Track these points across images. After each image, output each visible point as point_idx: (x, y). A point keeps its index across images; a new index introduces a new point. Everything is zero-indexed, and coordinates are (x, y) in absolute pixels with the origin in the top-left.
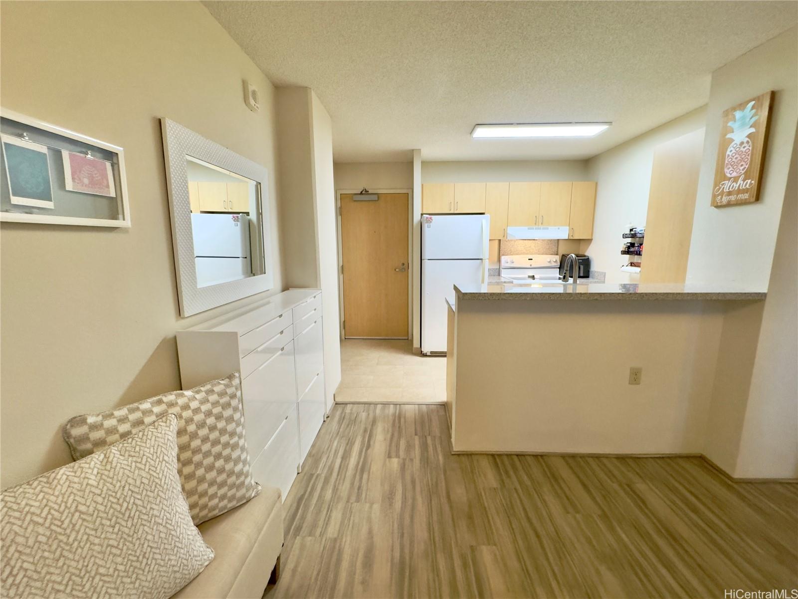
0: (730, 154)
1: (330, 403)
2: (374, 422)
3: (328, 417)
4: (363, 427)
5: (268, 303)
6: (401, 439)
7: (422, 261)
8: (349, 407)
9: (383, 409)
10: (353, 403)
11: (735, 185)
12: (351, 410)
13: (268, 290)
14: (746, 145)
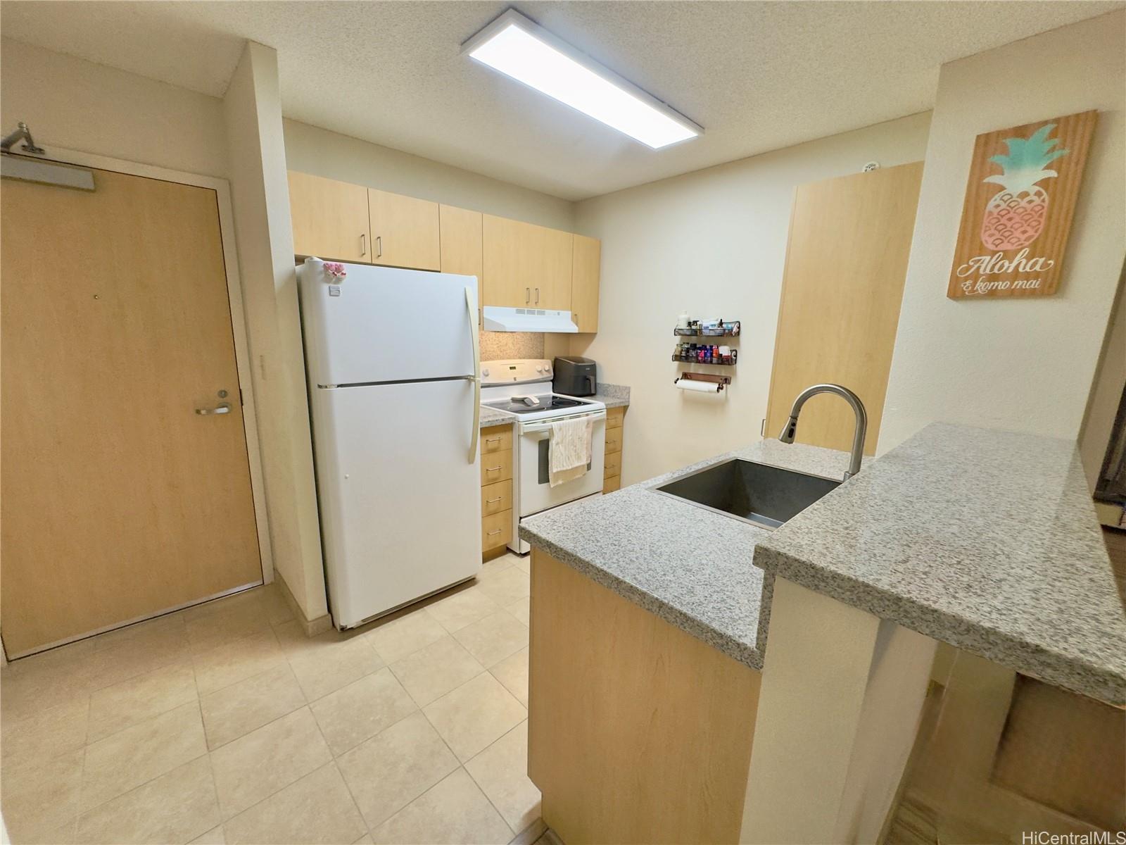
7: (314, 389)
11: (1007, 264)
14: (1035, 198)
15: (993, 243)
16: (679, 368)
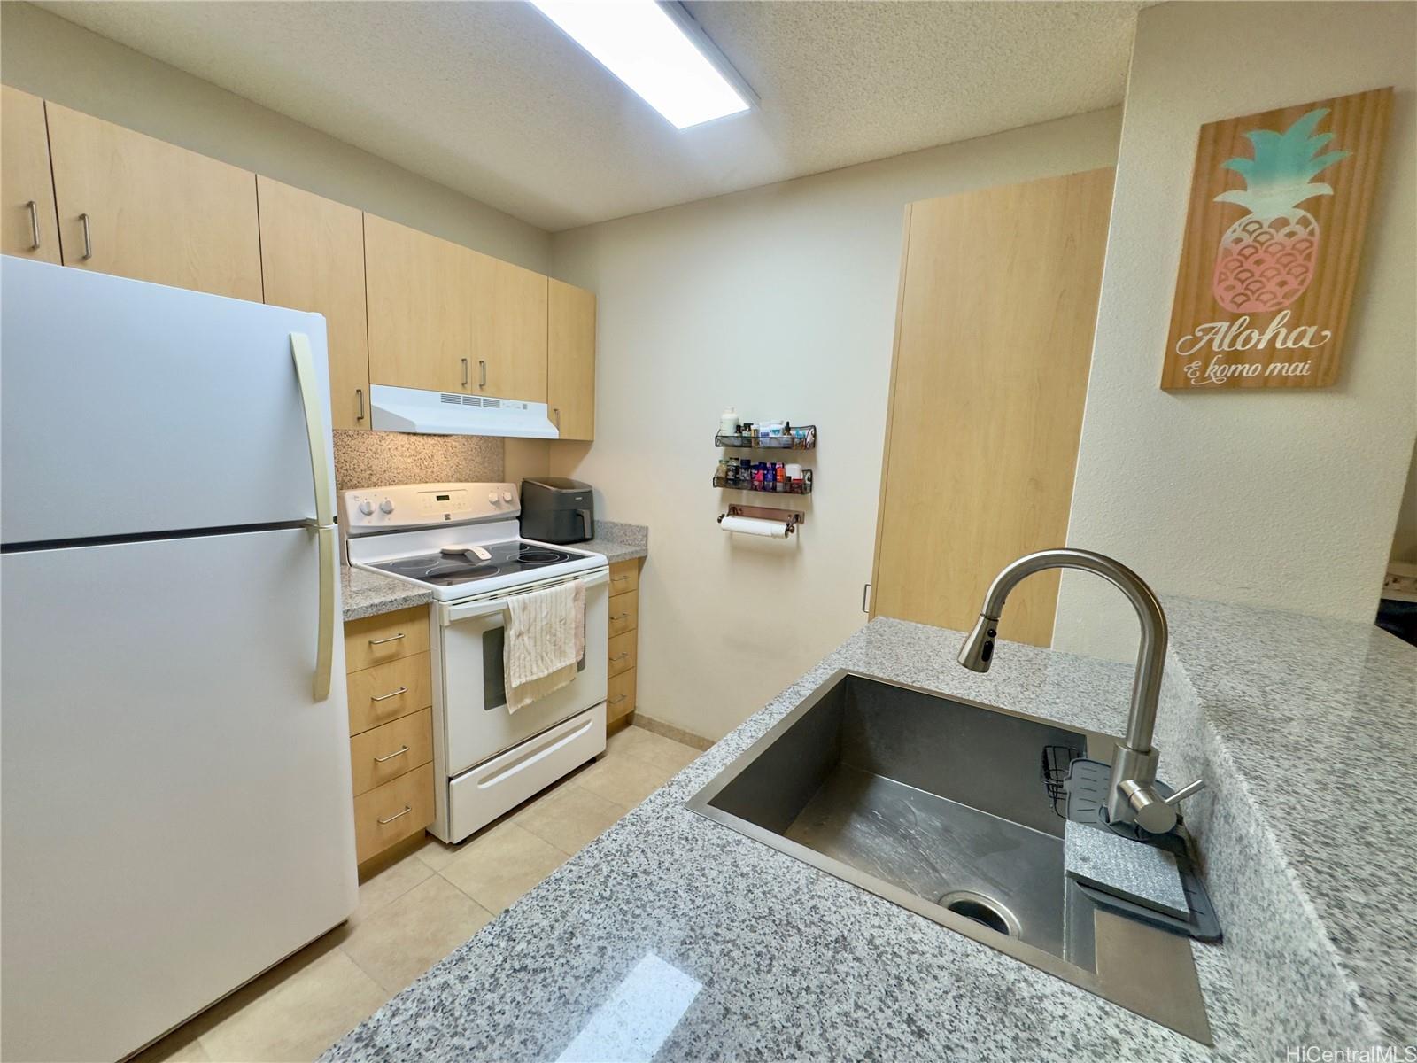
0: (1235, 248)
11: (1256, 335)
14: (1299, 229)
15: (1232, 302)
16: (723, 499)
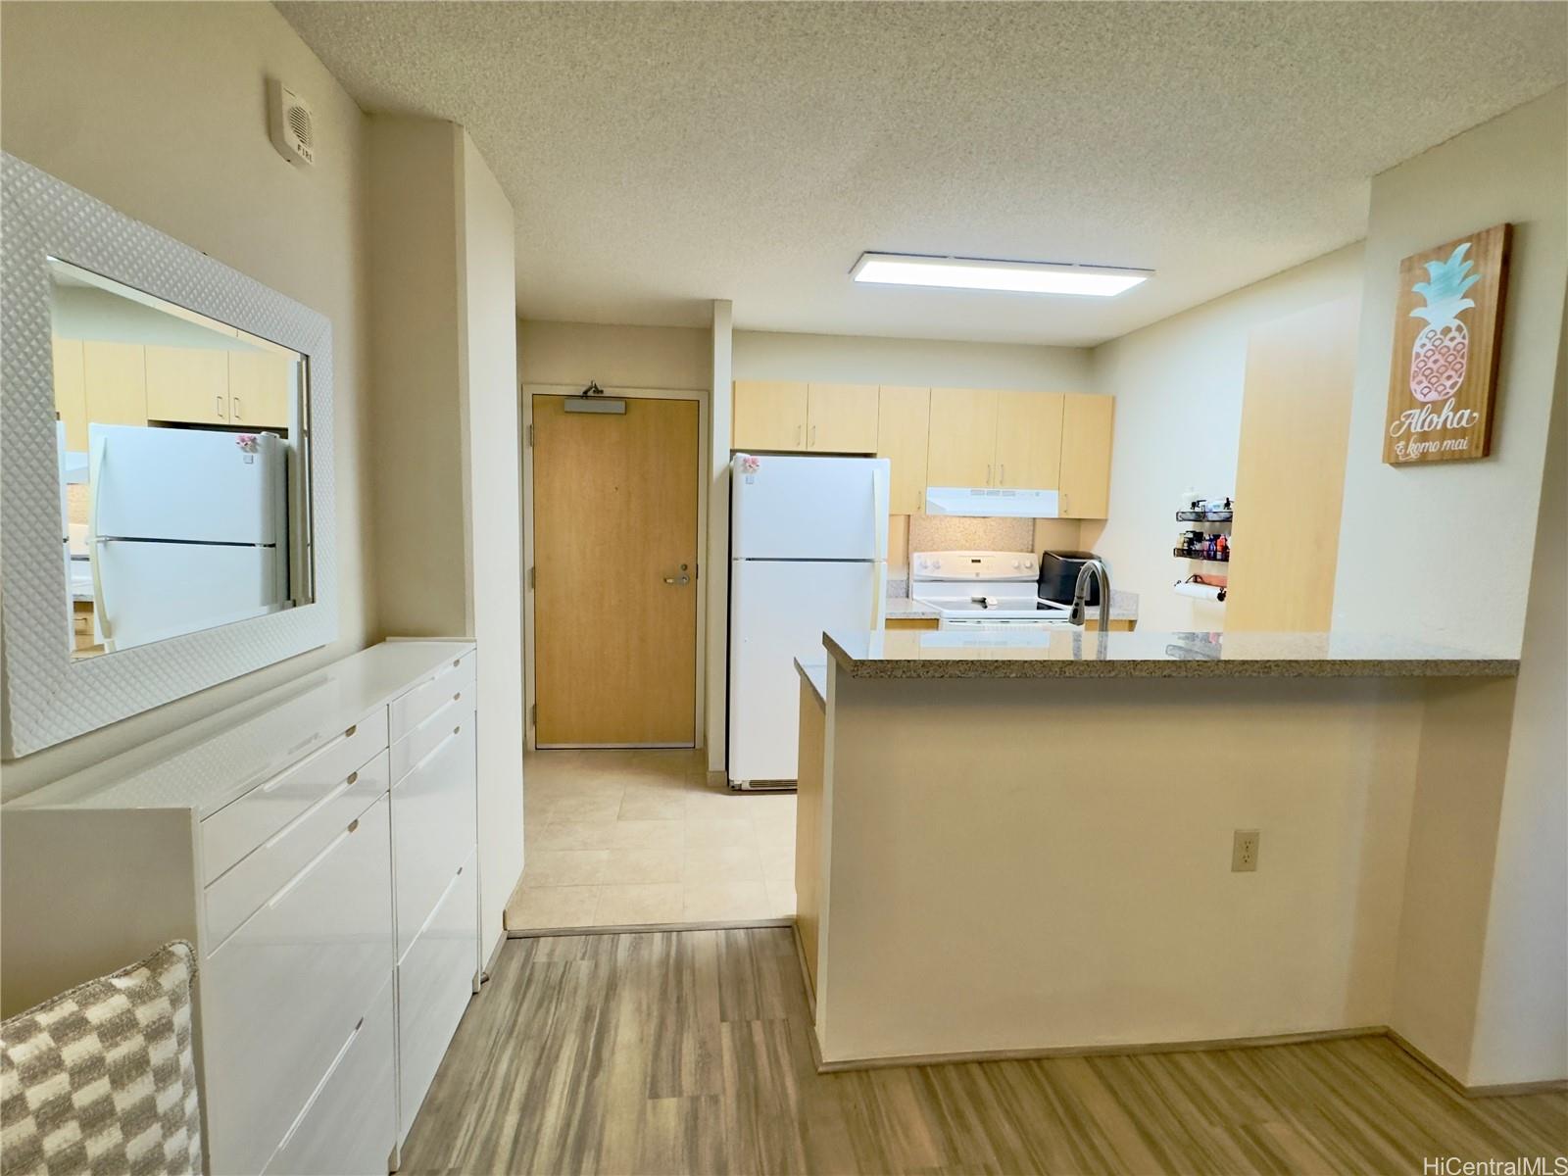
0: (1422, 352)
1: (493, 935)
2: (612, 988)
3: (487, 979)
4: (581, 1004)
5: (324, 681)
6: (685, 1035)
7: (734, 563)
8: (545, 944)
9: (635, 947)
10: (557, 934)
11: (1435, 419)
12: (551, 954)
13: (323, 646)
15: (1421, 393)
16: (1185, 568)
